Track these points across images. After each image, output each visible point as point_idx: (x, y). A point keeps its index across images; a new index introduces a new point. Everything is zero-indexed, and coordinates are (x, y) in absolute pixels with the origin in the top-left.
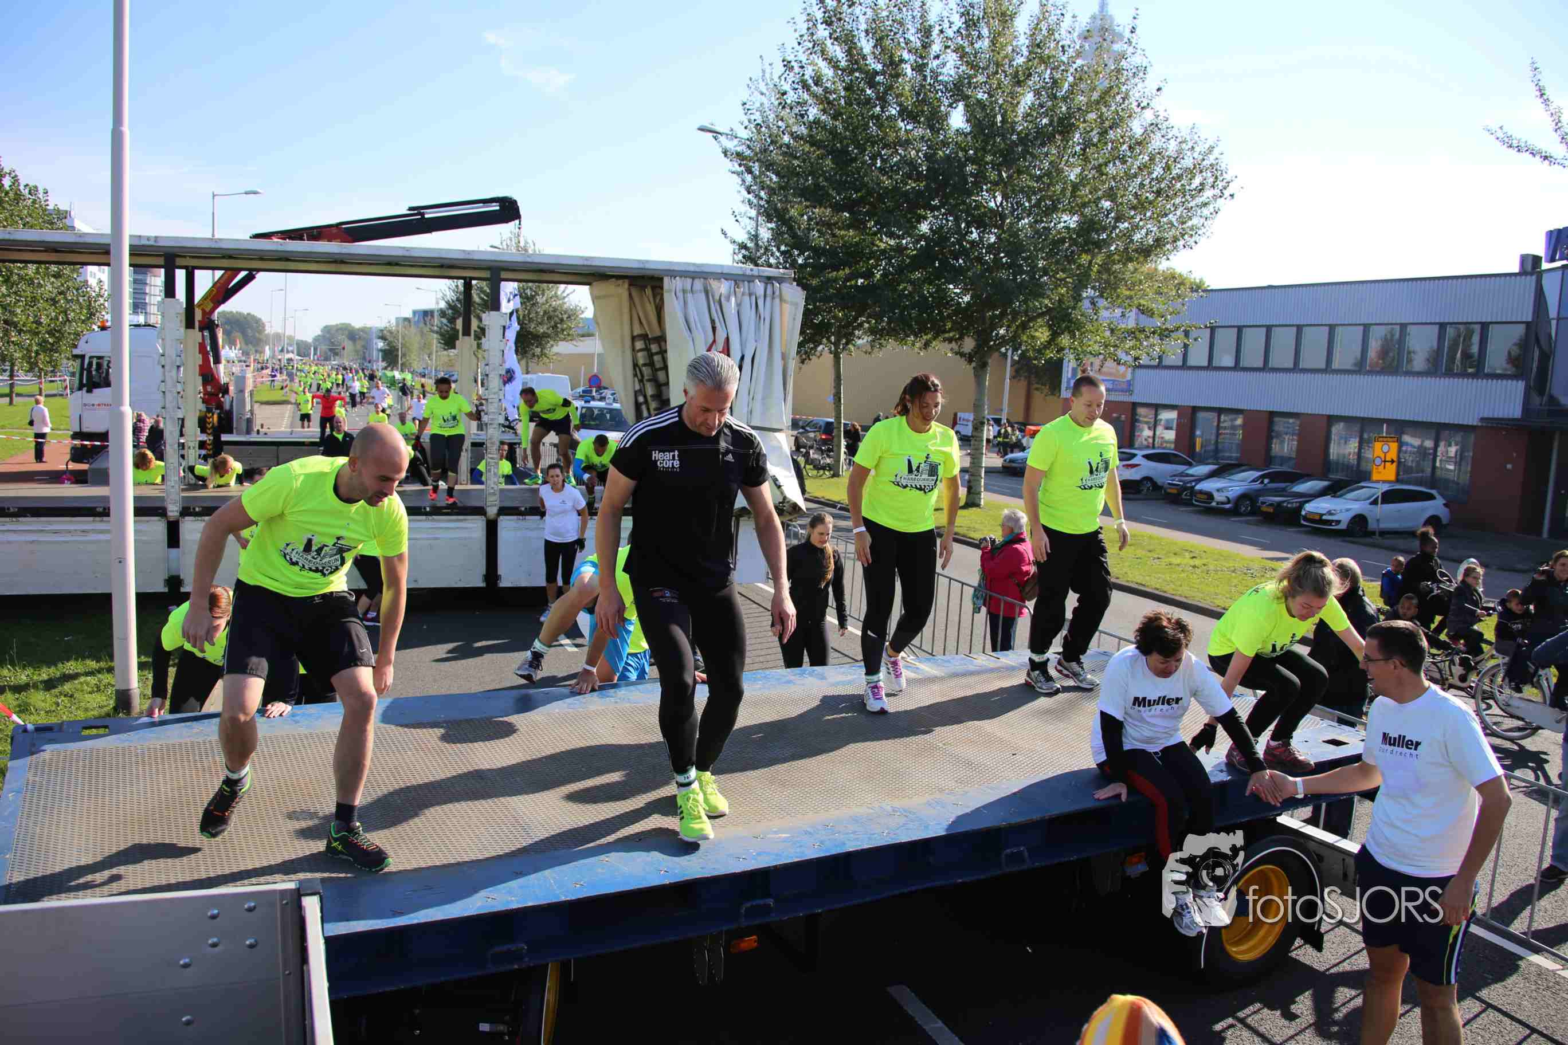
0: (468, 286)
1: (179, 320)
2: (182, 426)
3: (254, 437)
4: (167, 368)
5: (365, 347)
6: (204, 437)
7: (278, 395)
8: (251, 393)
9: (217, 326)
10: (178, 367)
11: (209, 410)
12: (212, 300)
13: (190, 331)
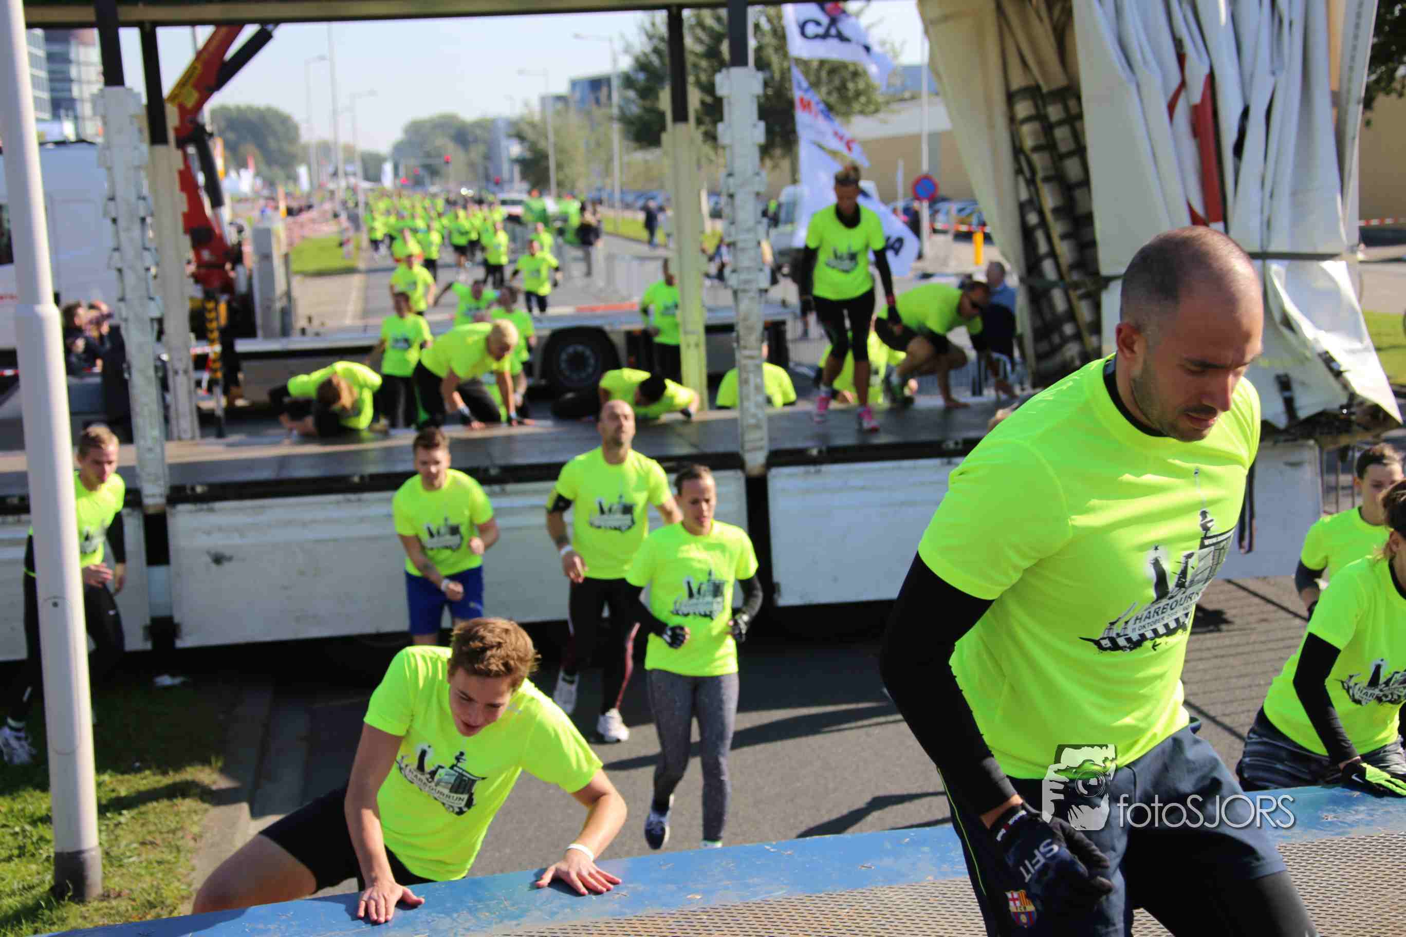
0: (675, 23)
1: (136, 126)
2: (160, 333)
3: (296, 343)
4: (122, 222)
5: (490, 156)
6: (201, 348)
7: (336, 261)
8: (286, 257)
9: (211, 135)
10: (143, 220)
11: (209, 296)
12: (196, 86)
13: (160, 149)
